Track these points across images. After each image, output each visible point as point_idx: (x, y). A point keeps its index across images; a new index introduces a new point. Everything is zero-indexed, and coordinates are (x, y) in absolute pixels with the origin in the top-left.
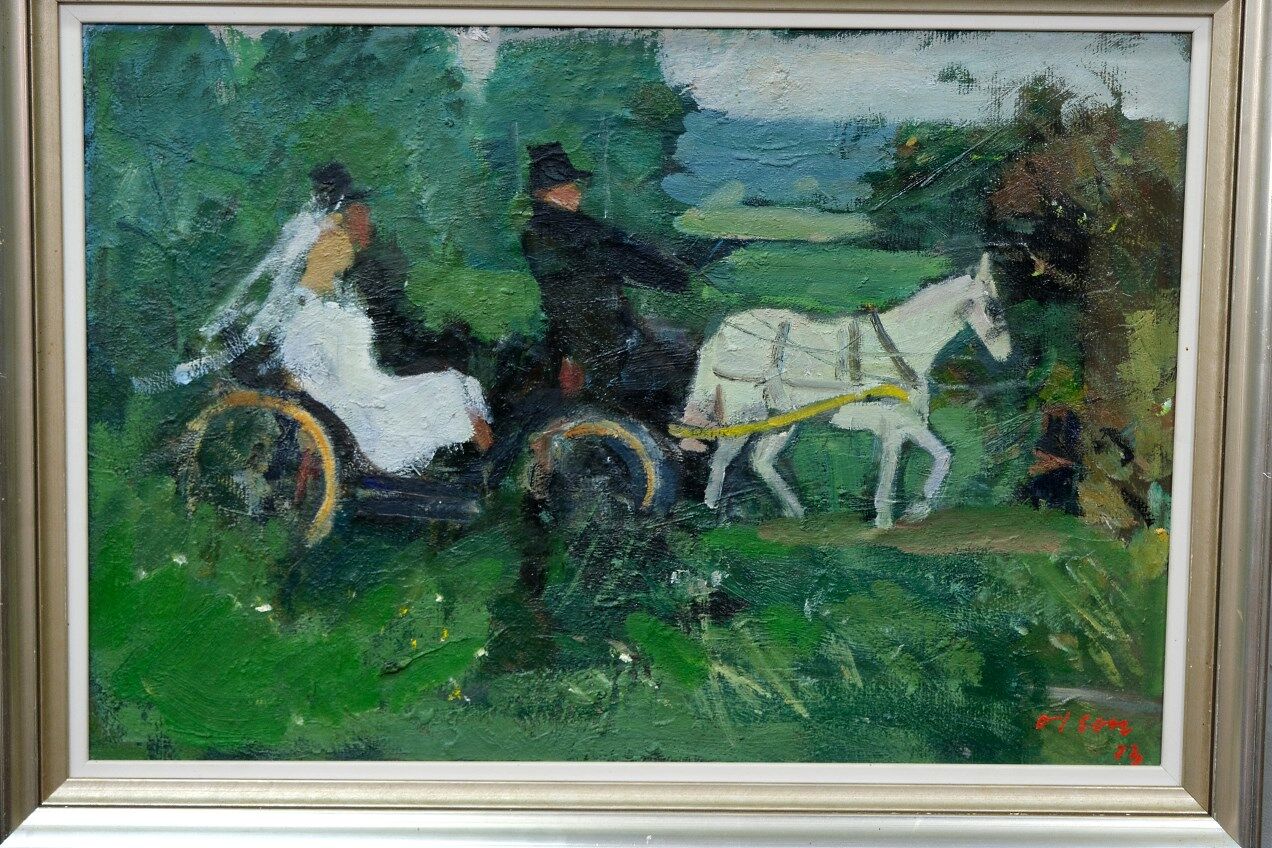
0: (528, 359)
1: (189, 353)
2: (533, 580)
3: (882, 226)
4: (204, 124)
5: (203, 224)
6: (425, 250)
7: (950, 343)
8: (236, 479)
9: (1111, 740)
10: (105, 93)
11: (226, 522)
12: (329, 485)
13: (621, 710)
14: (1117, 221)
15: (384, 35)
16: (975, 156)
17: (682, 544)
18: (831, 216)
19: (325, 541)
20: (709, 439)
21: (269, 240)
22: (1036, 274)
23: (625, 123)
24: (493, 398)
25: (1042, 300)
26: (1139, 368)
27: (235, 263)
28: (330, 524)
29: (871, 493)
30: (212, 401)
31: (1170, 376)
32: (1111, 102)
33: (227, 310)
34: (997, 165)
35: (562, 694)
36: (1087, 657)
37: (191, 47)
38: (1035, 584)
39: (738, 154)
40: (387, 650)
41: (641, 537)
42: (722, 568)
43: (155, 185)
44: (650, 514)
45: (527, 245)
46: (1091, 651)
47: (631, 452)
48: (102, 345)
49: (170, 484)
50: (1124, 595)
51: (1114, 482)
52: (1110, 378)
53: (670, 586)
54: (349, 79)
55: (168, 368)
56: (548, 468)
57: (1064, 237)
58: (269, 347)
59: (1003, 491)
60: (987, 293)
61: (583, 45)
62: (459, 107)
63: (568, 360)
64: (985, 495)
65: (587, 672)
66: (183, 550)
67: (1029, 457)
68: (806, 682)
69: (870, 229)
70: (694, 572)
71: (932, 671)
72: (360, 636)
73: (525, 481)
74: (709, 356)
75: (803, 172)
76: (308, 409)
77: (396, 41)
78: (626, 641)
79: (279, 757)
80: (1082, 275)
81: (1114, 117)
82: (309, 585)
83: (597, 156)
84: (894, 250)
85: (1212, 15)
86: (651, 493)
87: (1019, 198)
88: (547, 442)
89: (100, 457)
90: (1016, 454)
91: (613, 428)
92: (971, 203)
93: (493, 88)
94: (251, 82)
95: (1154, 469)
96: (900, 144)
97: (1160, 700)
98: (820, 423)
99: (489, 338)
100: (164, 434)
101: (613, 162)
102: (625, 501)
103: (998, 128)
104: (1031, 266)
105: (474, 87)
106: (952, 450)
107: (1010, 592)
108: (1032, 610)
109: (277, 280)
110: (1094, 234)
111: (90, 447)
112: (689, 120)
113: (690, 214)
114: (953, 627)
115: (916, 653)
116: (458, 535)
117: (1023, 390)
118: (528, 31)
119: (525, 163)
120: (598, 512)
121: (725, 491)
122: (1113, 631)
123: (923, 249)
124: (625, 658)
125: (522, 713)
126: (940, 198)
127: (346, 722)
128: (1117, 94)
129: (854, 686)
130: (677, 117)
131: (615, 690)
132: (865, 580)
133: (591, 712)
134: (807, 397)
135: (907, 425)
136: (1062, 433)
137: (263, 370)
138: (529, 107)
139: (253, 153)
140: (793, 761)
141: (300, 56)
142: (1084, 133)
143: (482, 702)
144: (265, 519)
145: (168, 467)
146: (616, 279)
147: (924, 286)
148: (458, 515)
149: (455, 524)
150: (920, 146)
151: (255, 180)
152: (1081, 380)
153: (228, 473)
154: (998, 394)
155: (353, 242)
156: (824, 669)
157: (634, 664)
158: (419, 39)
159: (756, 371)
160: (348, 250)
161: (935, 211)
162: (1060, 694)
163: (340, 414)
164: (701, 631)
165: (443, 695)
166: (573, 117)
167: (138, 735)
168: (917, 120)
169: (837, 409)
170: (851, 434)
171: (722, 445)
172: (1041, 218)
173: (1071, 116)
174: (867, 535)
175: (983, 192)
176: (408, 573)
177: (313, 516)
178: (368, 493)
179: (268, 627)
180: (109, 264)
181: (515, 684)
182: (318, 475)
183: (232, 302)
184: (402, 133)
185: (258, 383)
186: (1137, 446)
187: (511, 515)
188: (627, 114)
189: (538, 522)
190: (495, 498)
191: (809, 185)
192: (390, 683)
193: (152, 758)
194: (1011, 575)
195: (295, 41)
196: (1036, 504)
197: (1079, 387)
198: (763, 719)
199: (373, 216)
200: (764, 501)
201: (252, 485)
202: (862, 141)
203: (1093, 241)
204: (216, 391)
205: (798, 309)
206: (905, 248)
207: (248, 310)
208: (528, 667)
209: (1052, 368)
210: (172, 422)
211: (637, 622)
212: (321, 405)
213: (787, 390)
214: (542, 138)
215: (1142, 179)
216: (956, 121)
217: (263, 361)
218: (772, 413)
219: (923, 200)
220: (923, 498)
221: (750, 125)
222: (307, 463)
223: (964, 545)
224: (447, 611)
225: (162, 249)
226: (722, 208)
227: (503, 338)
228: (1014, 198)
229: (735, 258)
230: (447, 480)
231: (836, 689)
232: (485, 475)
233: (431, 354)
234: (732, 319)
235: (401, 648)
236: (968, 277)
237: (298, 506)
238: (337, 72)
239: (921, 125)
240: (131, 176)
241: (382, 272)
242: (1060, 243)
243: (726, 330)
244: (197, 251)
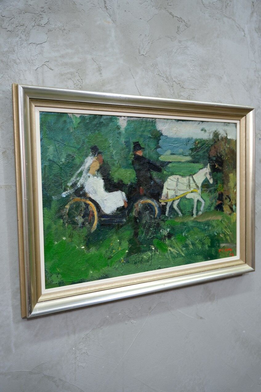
0: (134, 188)
1: (65, 190)
2: (136, 234)
3: (193, 159)
4: (67, 136)
5: (68, 160)
6: (114, 165)
7: (204, 181)
8: (76, 218)
9: (229, 253)
10: (45, 129)
11: (74, 229)
12: (95, 218)
13: (153, 259)
14: (227, 157)
15: (105, 117)
16: (207, 145)
17: (162, 224)
18: (185, 157)
19: (95, 231)
20: (166, 202)
21: (82, 163)
23: (150, 138)
24: (128, 196)
25: (217, 172)
26: (231, 184)
27: (75, 168)
28: (96, 227)
29: (193, 210)
30: (71, 201)
31: (236, 185)
32: (226, 136)
33: (73, 179)
34: (210, 147)
35: (142, 258)
36: (225, 237)
37: (64, 118)
38: (218, 225)
39: (170, 144)
40: (108, 254)
41: (155, 223)
42: (169, 228)
43: (57, 150)
44: (156, 218)
45: (133, 163)
46: (226, 236)
47: (152, 205)
48: (45, 189)
49: (62, 221)
50: (230, 226)
51: (228, 205)
52: (227, 186)
53: (160, 233)
54: (98, 127)
55: (61, 193)
56: (138, 210)
57: (220, 160)
58: (82, 187)
59: (213, 208)
60: (209, 171)
61: (142, 121)
62: (120, 133)
63: (141, 187)
64: (210, 209)
65: (147, 253)
66: (65, 236)
67: (216, 202)
68: (184, 249)
69: (191, 159)
70: (164, 229)
71: (203, 244)
72: (103, 251)
73: (134, 214)
74: (166, 185)
75: (180, 148)
76: (91, 201)
77: (107, 119)
78: (153, 245)
79: (87, 281)
80: (223, 167)
81: (226, 138)
82: (92, 241)
83: (145, 145)
85: (240, 120)
86: (156, 214)
87: (213, 153)
88: (138, 205)
89: (45, 216)
90: (214, 201)
91: (149, 201)
92: (207, 154)
93: (126, 129)
94: (77, 127)
95: (234, 202)
96: (195, 142)
97: (236, 244)
98: (184, 198)
99: (126, 183)
100: (60, 209)
101: (148, 146)
102: (152, 216)
103: (210, 140)
104: (215, 166)
105: (122, 129)
106: (205, 201)
107: (214, 227)
108: (217, 230)
109: (84, 172)
111: (43, 214)
112: (161, 137)
113: (162, 156)
114: (206, 235)
115: (200, 241)
116: (122, 226)
117: (215, 189)
118: (133, 118)
119: (132, 146)
120: (147, 219)
121: (169, 212)
122: (229, 232)
123: (199, 163)
124: (153, 249)
125: (135, 263)
126: (202, 153)
127: (101, 271)
128: (227, 134)
129: (191, 248)
130: (159, 137)
131: (152, 255)
132: (193, 227)
133: (148, 261)
134: (182, 192)
135: (198, 197)
136: (220, 197)
137: (81, 193)
138: (133, 134)
139: (78, 143)
140: (182, 265)
141: (88, 121)
142: (222, 141)
143: (128, 262)
144: (82, 227)
145: (61, 217)
146: (149, 170)
147: (200, 170)
148: (122, 222)
149: (121, 224)
150: (198, 143)
151: (79, 149)
152: (223, 187)
153: (74, 217)
154: (211, 190)
155: (100, 163)
156: (186, 246)
157: (155, 250)
158: (112, 119)
159: (173, 188)
160: (98, 165)
161: (201, 155)
162: (222, 245)
163: (98, 202)
164: (166, 241)
165: (120, 261)
166: (141, 136)
167: (56, 281)
169: (187, 195)
170: (189, 199)
171: (168, 203)
172: (217, 157)
173: (220, 138)
174: (192, 219)
175: (208, 152)
176: (112, 236)
177: (93, 225)
178: (104, 219)
179: (84, 252)
180: (46, 169)
181: (134, 257)
182: (93, 216)
183: (74, 177)
184: (109, 139)
185: (80, 196)
186: (231, 198)
187: (131, 221)
188: (150, 136)
189: (136, 222)
190: (128, 218)
191: (181, 151)
192: (109, 261)
193: (60, 286)
194: (214, 224)
195: (86, 118)
196: (217, 210)
197: (223, 188)
198: (177, 257)
199: (103, 157)
200: (176, 214)
201: (79, 219)
202: (189, 142)
203: (224, 161)
204: (71, 198)
205: (180, 175)
206: (196, 163)
207: (78, 179)
208: (136, 253)
209: (219, 185)
210: (62, 206)
211: (155, 241)
212: (93, 200)
213: (179, 191)
214: (135, 140)
215: (230, 149)
216: (204, 138)
217: (81, 191)
218: (176, 196)
219: (199, 153)
220: (201, 211)
221: (171, 138)
222: (91, 213)
223: (207, 219)
224: (120, 243)
225: (59, 165)
226: (167, 155)
227: (129, 183)
229: (170, 165)
230: (119, 215)
231: (188, 249)
232: (126, 213)
233: (115, 187)
234: (169, 178)
235: (111, 252)
236: (206, 168)
237: (89, 223)
238: (95, 125)
239: (199, 139)
240: (51, 148)
241: (105, 170)
243: (168, 180)
244: (66, 166)
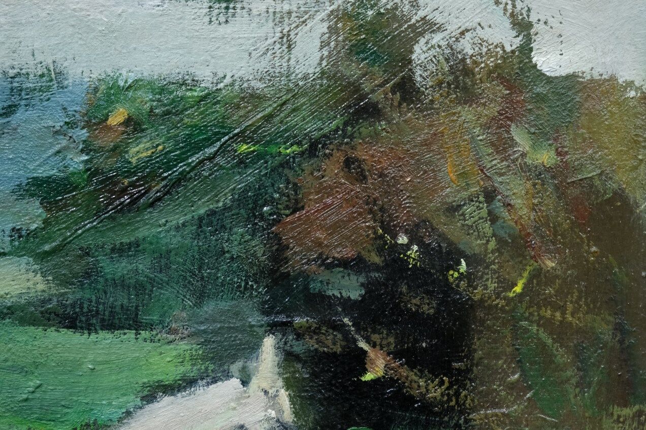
3: (64, 282)
14: (526, 274)
16: (245, 147)
22: (368, 377)
32: (510, 41)
34: (286, 163)
57: (422, 304)
60: (273, 414)
69: (41, 287)
80: (460, 379)
81: (516, 69)
84: (89, 328)
87: (335, 228)
92: (237, 239)
96: (95, 121)
103: (289, 91)
104: (359, 361)
110: (482, 301)
123: (150, 326)
126: (177, 228)
128: (522, 26)
142: (459, 102)
147: (150, 398)
150: (133, 125)
161: (169, 252)
168: (127, 76)
172: (377, 268)
173: (432, 67)
175: (262, 217)
202: (20, 115)
203: (480, 314)
206: (110, 326)
215: (574, 192)
216: (205, 75)
219: (142, 233)
228: (321, 227)
236: (235, 382)
239: (136, 85)
242: (416, 317)
